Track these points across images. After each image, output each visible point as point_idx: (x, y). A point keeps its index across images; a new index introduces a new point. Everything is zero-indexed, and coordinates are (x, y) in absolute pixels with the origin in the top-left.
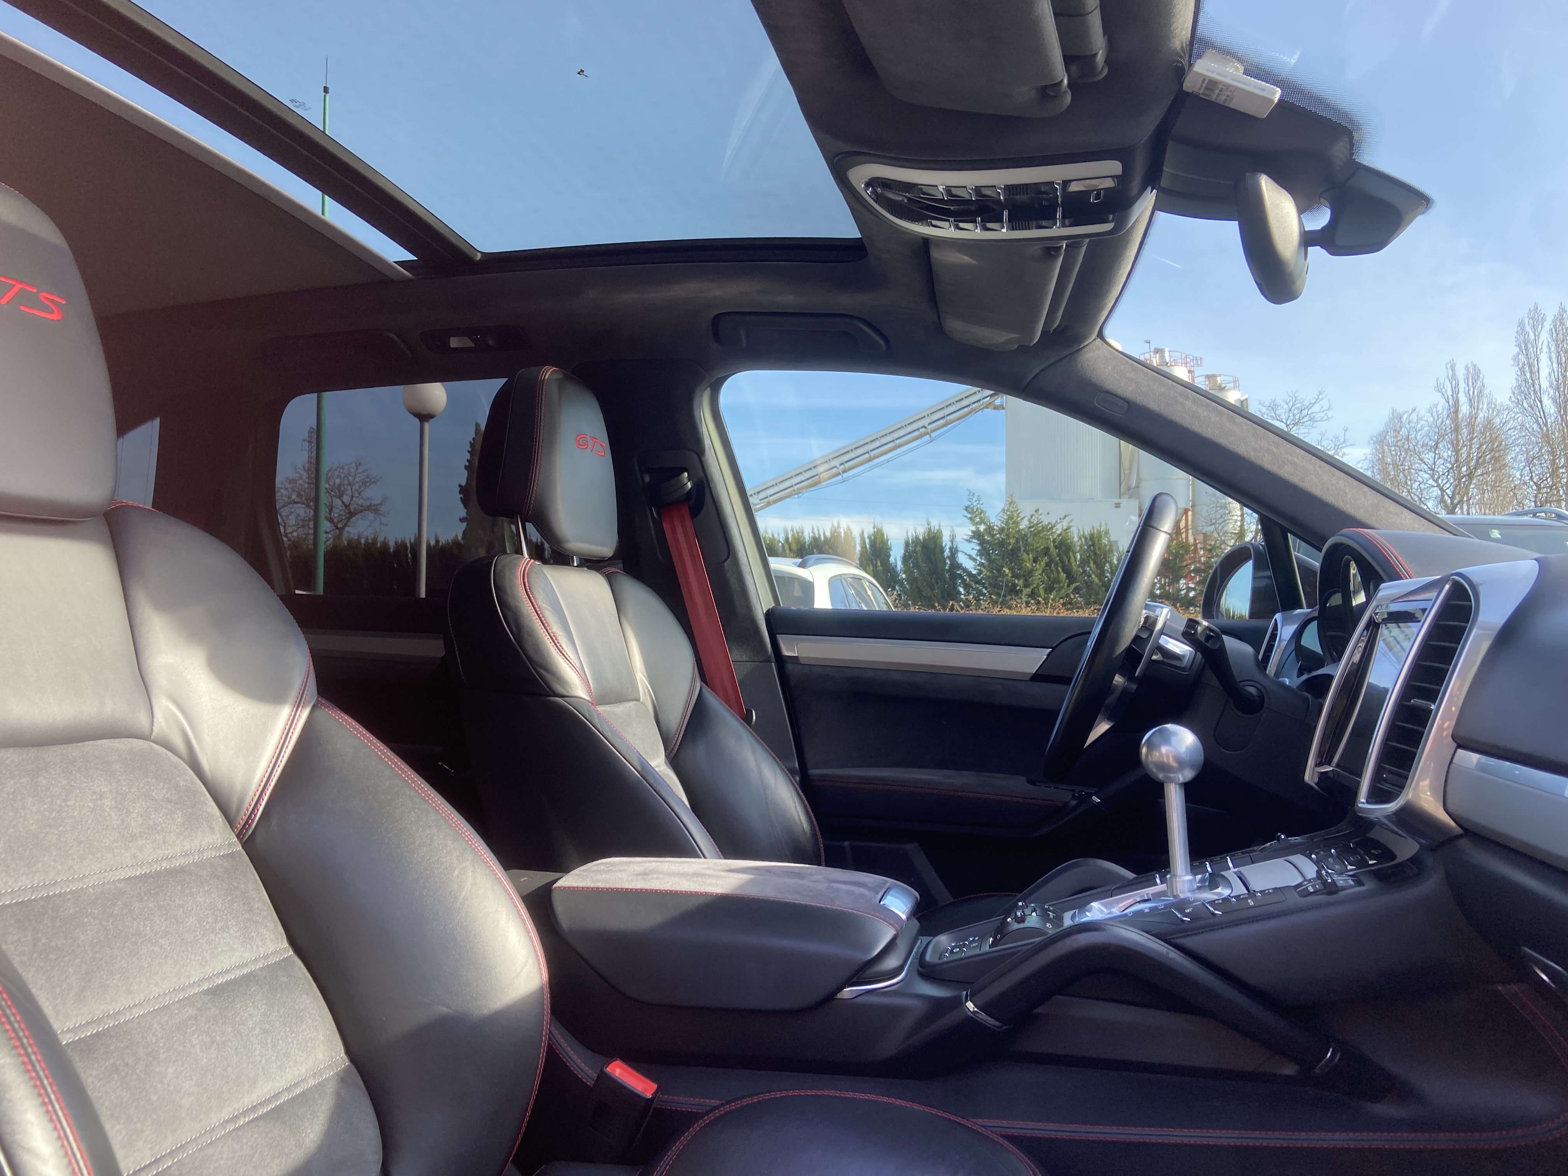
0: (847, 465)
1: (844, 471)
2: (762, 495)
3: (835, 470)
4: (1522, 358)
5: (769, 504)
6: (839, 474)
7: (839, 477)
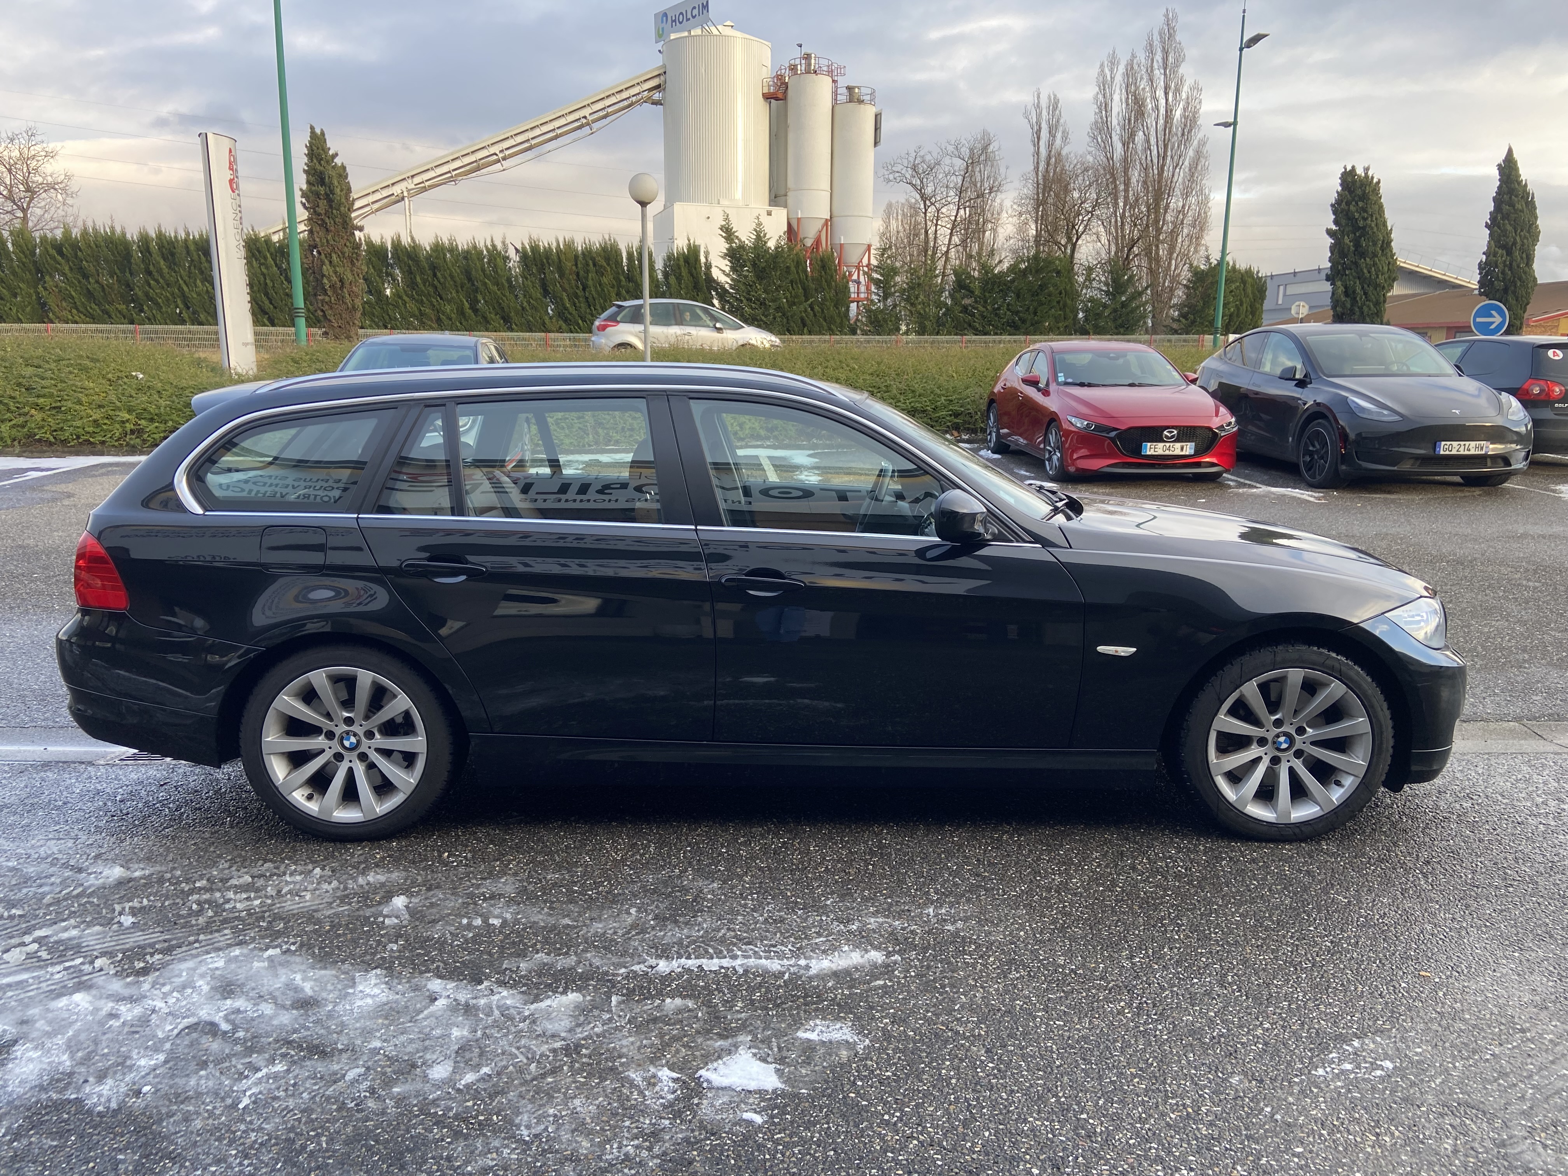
0: (507, 152)
1: (504, 159)
2: (417, 180)
3: (495, 157)
4: (1100, 97)
5: (425, 189)
6: (498, 161)
7: (498, 166)
